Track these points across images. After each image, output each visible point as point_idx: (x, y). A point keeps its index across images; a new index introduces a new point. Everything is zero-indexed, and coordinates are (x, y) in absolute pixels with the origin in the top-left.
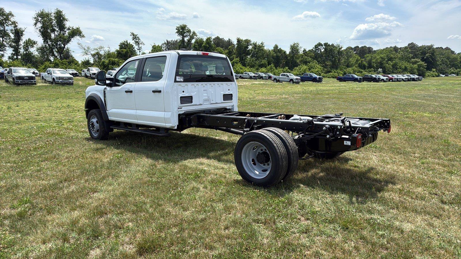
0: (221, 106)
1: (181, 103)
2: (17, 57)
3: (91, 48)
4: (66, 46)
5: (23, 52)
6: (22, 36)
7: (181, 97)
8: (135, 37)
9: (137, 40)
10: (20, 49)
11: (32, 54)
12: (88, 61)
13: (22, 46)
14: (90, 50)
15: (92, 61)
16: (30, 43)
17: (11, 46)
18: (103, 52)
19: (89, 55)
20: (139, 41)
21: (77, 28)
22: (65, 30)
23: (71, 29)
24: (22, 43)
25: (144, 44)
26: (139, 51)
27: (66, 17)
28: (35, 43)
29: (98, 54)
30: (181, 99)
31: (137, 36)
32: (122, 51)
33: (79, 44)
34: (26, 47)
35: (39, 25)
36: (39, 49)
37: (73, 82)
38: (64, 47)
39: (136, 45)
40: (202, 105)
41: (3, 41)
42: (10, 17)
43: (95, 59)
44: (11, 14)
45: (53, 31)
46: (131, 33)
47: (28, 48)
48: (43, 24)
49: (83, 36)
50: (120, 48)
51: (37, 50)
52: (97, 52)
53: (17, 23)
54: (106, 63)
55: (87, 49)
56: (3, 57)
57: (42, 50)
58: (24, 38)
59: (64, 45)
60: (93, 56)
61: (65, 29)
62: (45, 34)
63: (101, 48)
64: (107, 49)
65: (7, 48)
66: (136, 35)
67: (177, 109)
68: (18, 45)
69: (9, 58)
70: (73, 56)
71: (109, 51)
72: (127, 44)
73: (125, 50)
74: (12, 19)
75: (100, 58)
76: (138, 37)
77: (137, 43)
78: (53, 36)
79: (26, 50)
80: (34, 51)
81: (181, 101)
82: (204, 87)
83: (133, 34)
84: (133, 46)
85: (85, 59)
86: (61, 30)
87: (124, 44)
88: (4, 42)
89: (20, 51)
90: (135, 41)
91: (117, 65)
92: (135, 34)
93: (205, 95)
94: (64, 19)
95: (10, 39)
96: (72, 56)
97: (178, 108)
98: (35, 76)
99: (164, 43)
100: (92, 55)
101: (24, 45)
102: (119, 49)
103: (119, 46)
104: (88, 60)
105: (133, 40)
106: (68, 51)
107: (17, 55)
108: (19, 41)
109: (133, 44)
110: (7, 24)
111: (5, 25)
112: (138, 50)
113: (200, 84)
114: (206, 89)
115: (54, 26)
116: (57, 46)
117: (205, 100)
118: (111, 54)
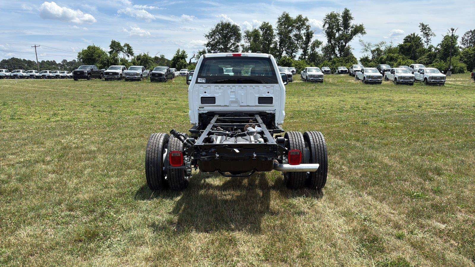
0: (256, 109)
1: (202, 103)
2: (305, 57)
3: (372, 44)
4: (347, 45)
5: (310, 52)
6: (311, 38)
7: (202, 98)
8: (424, 28)
9: (427, 31)
10: (308, 50)
11: (317, 53)
12: (367, 58)
13: (310, 47)
14: (370, 47)
15: (370, 58)
16: (317, 44)
17: (302, 48)
18: (384, 47)
19: (369, 52)
20: (430, 32)
21: (361, 25)
22: (349, 29)
23: (354, 26)
24: (310, 44)
25: (435, 35)
26: (426, 44)
27: (352, 16)
28: (320, 43)
29: (378, 50)
30: (201, 99)
31: (428, 26)
32: (406, 45)
33: (360, 41)
34: (313, 47)
35: (327, 26)
36: (323, 49)
37: (323, 79)
38: (345, 45)
39: (424, 37)
40: (228, 106)
41: (297, 43)
42: (305, 22)
43: (374, 55)
44: (306, 19)
45: (338, 30)
46: (421, 24)
47: (314, 48)
48: (329, 25)
49: (364, 33)
50: (405, 42)
51: (322, 50)
52: (377, 48)
53: (310, 27)
54: (383, 59)
55: (368, 45)
56: (295, 57)
57: (326, 49)
58: (313, 40)
59: (346, 43)
60: (373, 52)
61: (348, 27)
62: (330, 35)
63: (382, 43)
64: (388, 44)
65: (299, 50)
66: (426, 26)
67: (198, 108)
68: (307, 46)
69: (299, 58)
70: (353, 54)
71: (391, 46)
72: (414, 37)
73: (409, 44)
74: (307, 24)
75: (379, 55)
76: (428, 28)
77: (427, 35)
78: (337, 35)
79: (313, 50)
80: (319, 51)
81: (201, 101)
82: (231, 88)
83: (423, 25)
84: (420, 38)
85: (364, 56)
86: (345, 29)
87: (409, 37)
88: (298, 45)
89: (308, 52)
90: (424, 33)
91: (395, 61)
92: (425, 24)
93: (232, 96)
94: (351, 18)
95: (302, 41)
96: (351, 54)
97: (200, 108)
98: (292, 74)
99: (469, 32)
100: (371, 51)
101: (312, 46)
102: (402, 43)
103: (404, 40)
104: (367, 56)
105: (422, 31)
106: (348, 49)
107: (305, 56)
108: (308, 43)
109: (421, 37)
110: (302, 28)
111: (301, 29)
112: (426, 42)
113: (226, 85)
114: (234, 91)
115: (340, 25)
116: (339, 44)
117: (232, 102)
118: (392, 49)
